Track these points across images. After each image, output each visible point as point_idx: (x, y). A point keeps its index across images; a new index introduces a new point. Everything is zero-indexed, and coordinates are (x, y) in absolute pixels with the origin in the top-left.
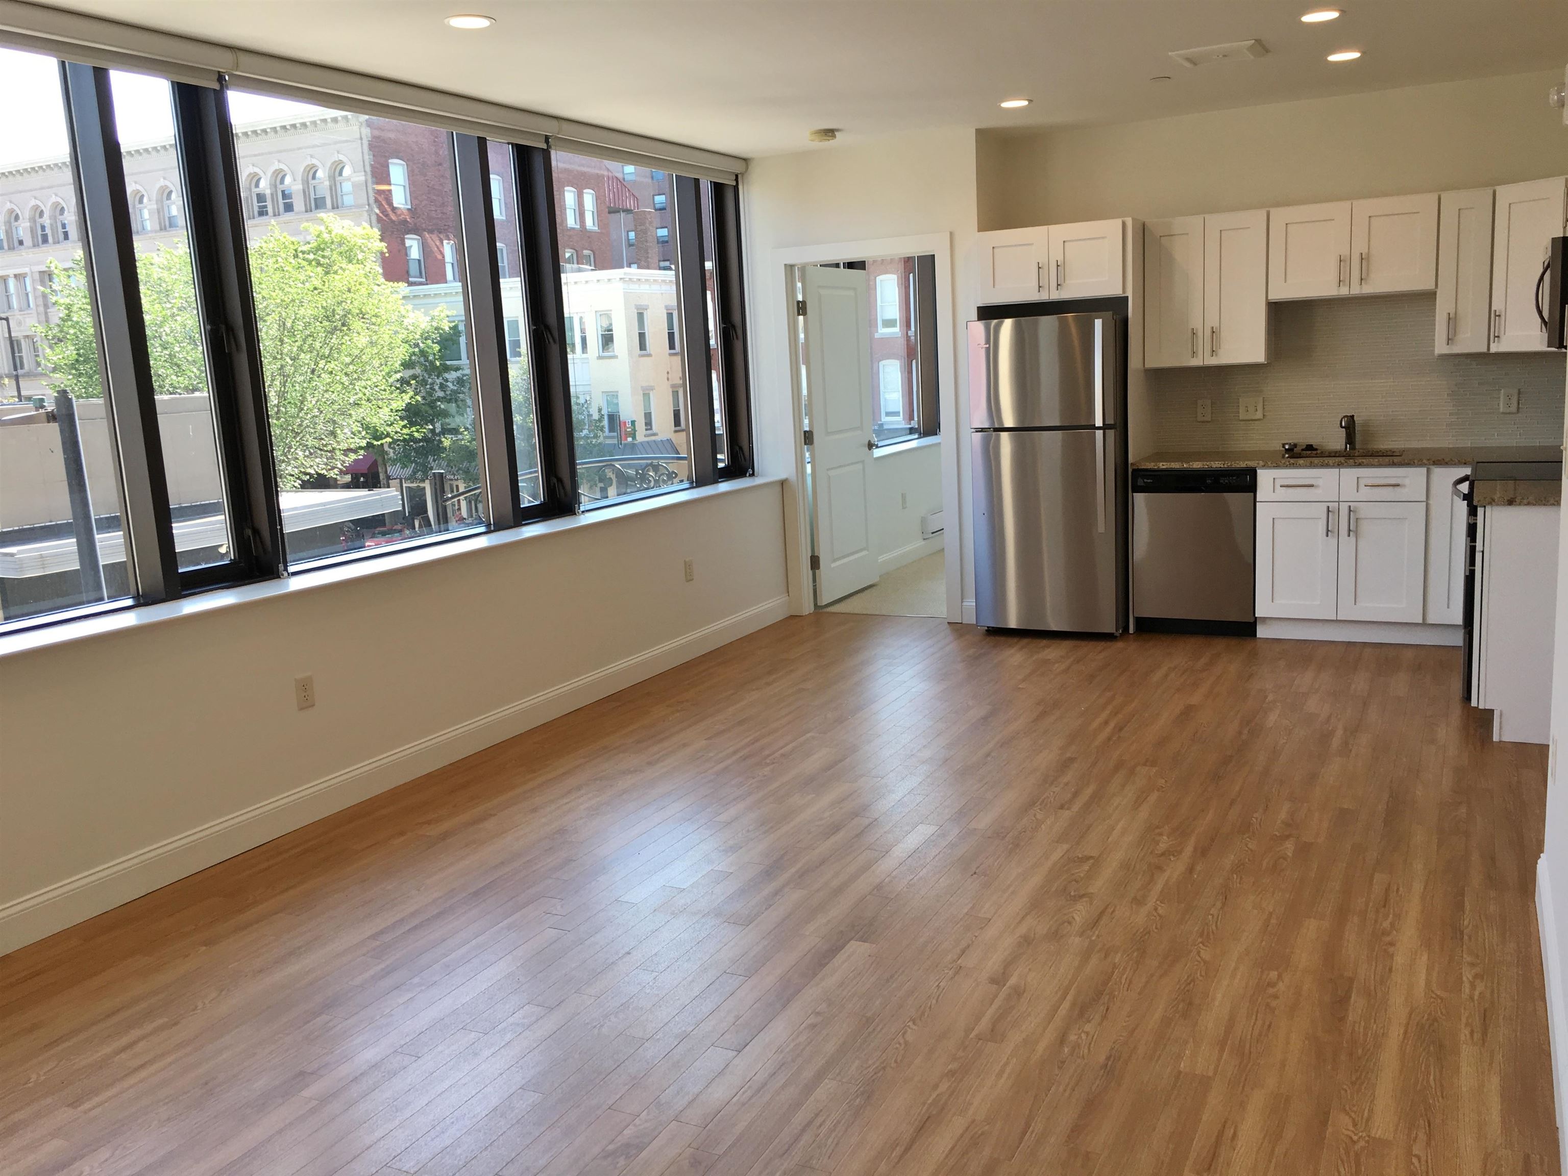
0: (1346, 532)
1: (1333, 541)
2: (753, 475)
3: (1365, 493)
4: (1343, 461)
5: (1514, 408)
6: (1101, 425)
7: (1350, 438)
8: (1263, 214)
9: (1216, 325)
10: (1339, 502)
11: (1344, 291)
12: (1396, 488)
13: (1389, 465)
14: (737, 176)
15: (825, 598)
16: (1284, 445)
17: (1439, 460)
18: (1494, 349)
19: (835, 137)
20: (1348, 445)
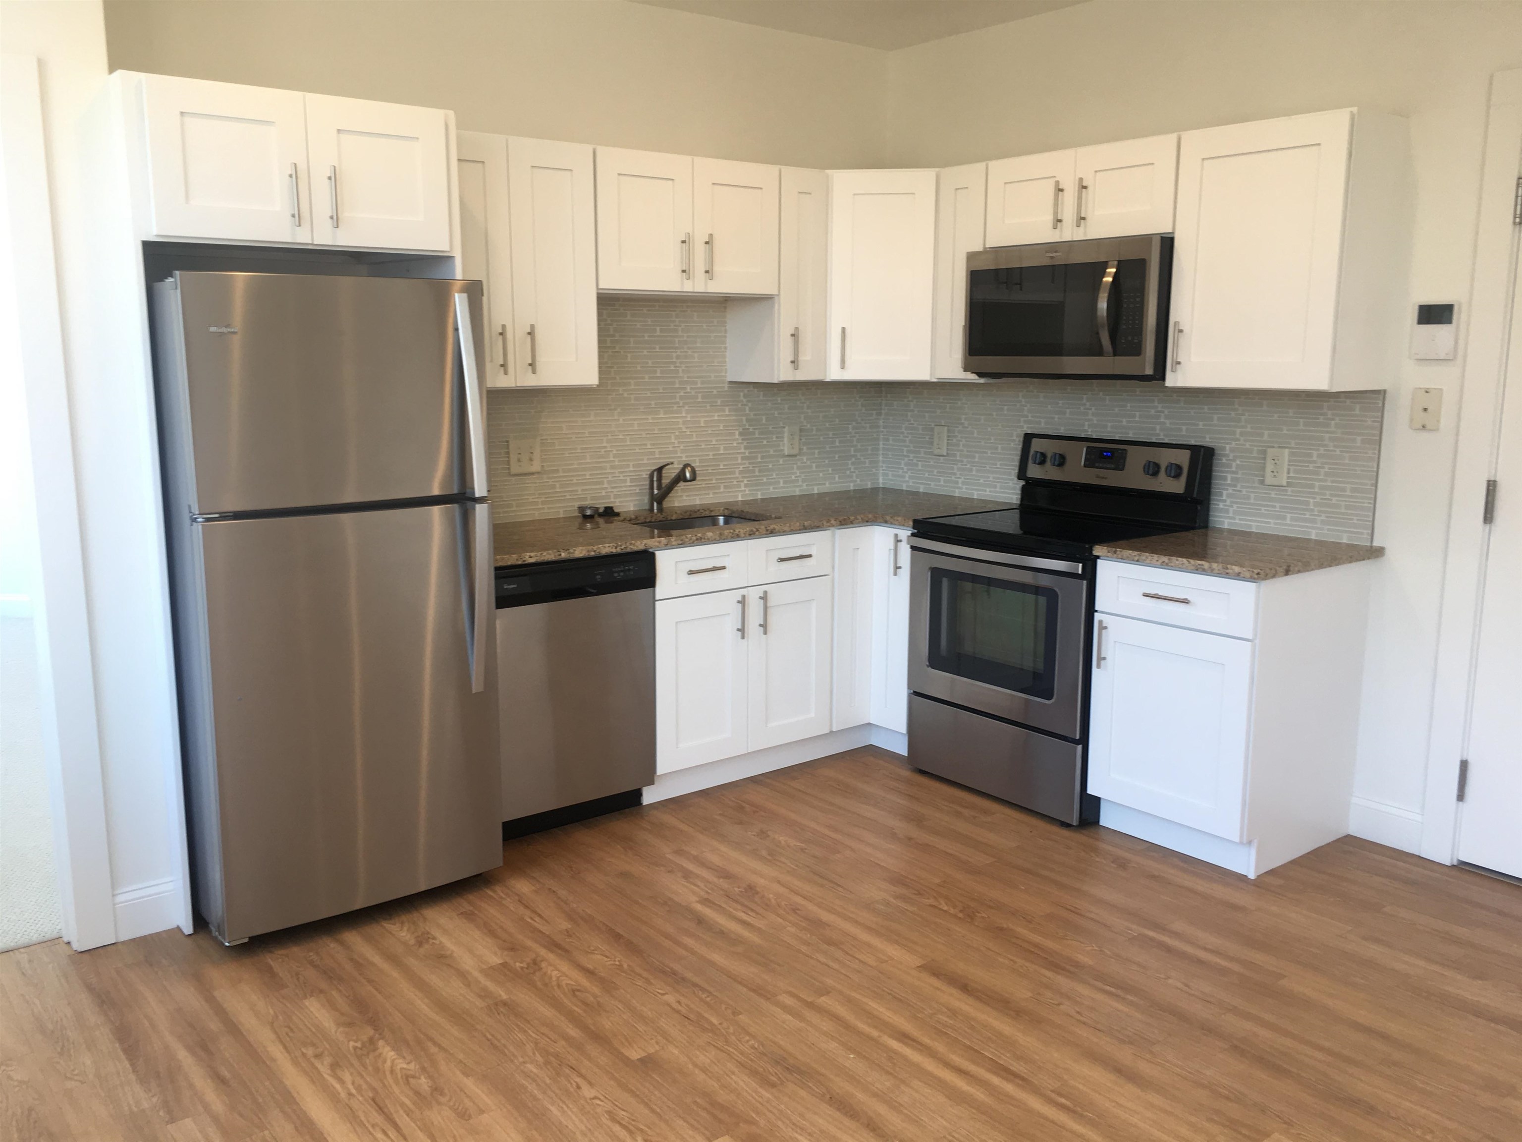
0: (758, 629)
1: (745, 643)
3: (779, 571)
5: (796, 450)
8: (589, 150)
9: (534, 321)
10: (751, 587)
12: (806, 561)
13: (800, 530)
18: (837, 376)
20: (655, 504)
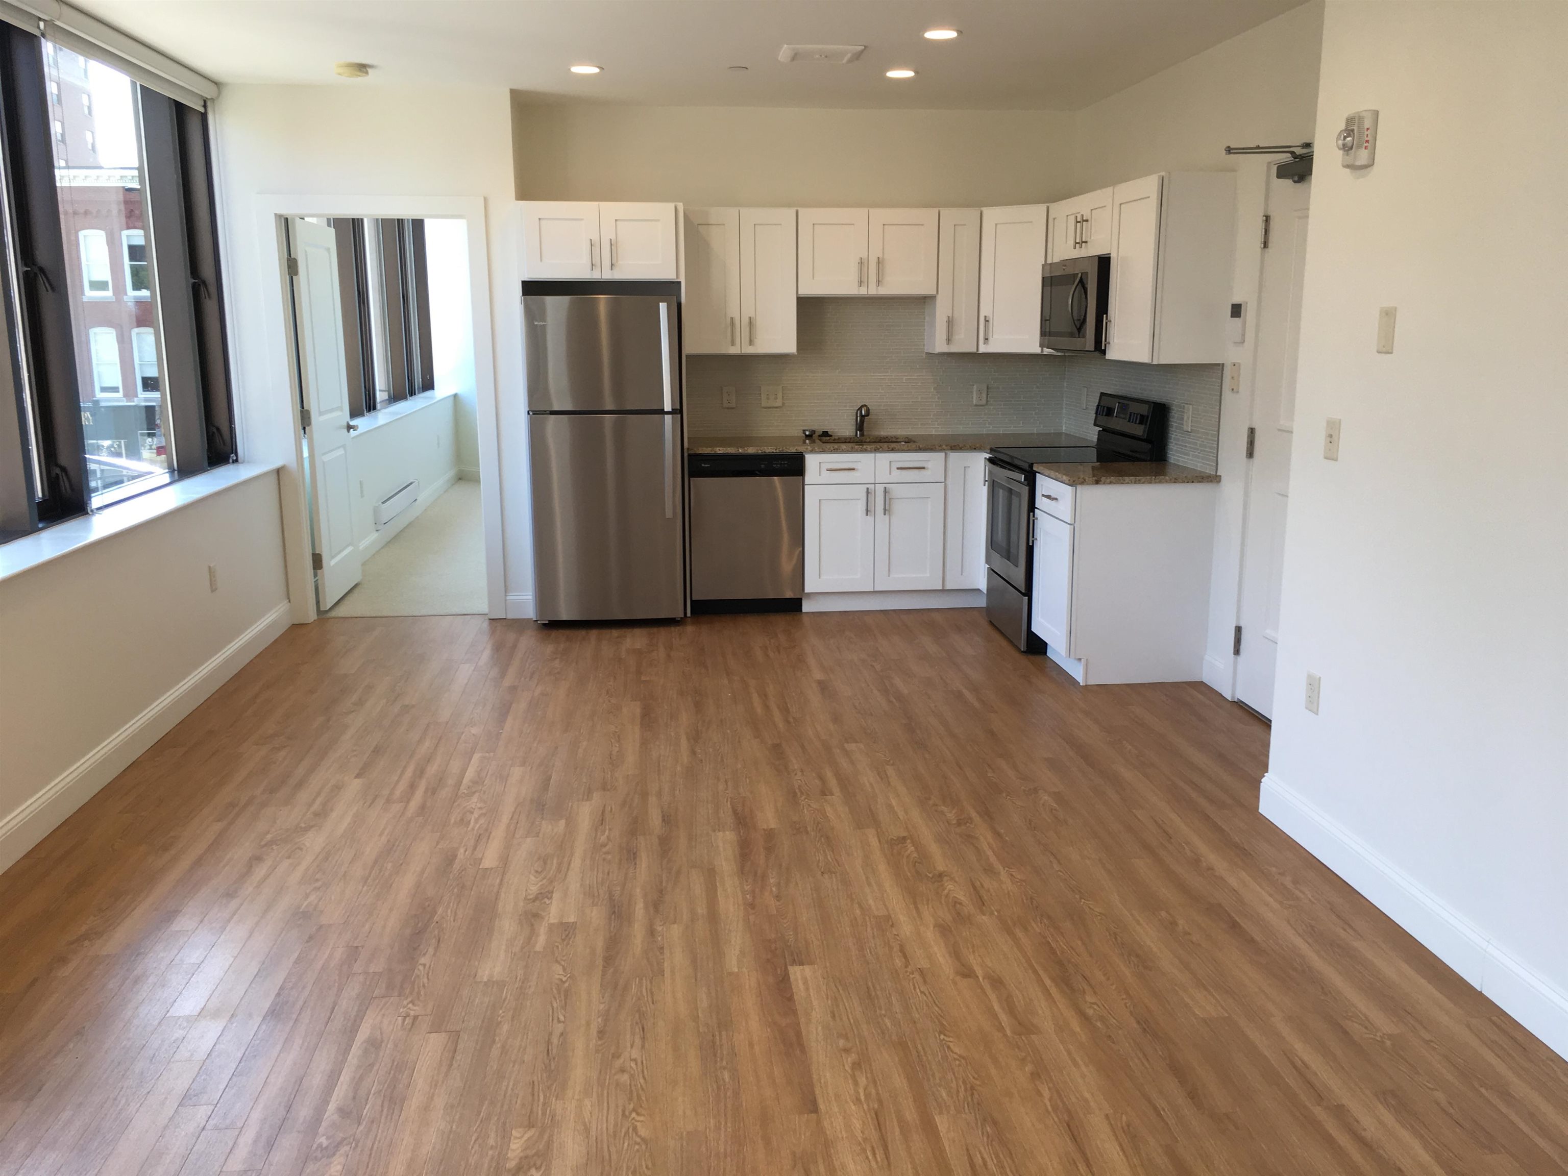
0: (882, 511)
1: (870, 519)
2: (236, 461)
3: (898, 476)
4: (878, 447)
5: (984, 402)
6: (670, 410)
7: (860, 427)
8: (792, 212)
9: (752, 315)
10: (875, 484)
11: (863, 291)
12: (922, 471)
13: (916, 450)
14: (205, 101)
15: (330, 599)
16: (804, 431)
17: (954, 446)
18: (983, 349)
19: (367, 73)
20: (858, 432)
